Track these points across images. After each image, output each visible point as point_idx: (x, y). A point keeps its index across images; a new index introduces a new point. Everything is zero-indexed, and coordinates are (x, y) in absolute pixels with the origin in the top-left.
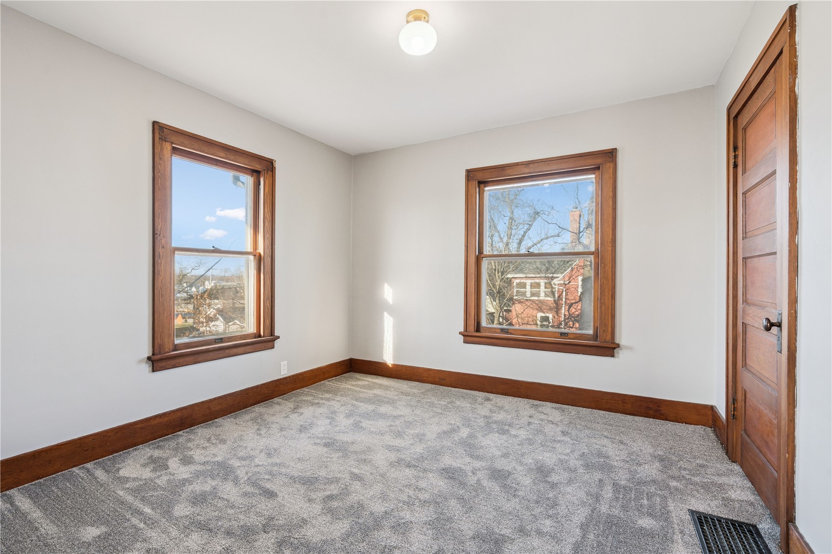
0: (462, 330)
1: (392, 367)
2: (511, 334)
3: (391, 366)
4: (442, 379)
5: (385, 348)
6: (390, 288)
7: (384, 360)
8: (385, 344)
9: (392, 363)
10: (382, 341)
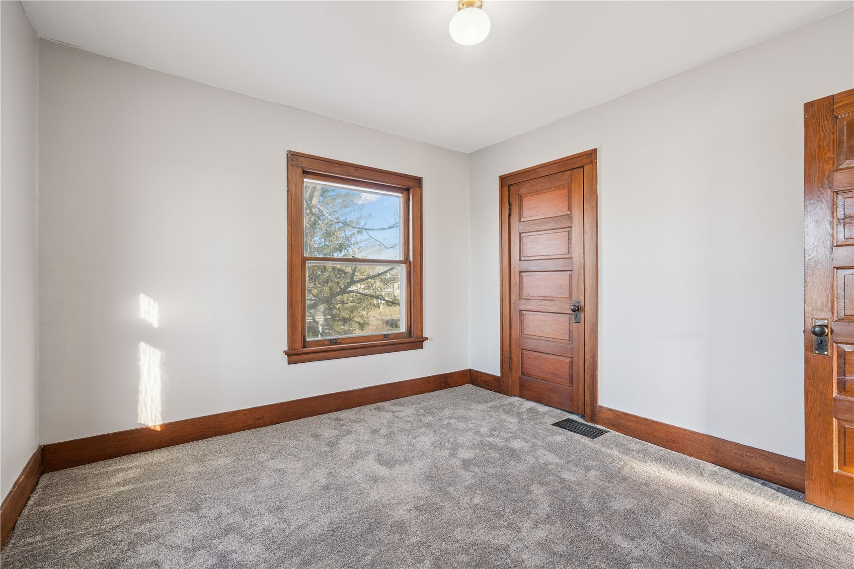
0: (286, 349)
1: (161, 431)
2: (340, 344)
3: (158, 429)
4: (258, 419)
5: (141, 404)
6: (152, 301)
7: (140, 424)
8: (141, 397)
9: (161, 423)
10: (136, 392)
